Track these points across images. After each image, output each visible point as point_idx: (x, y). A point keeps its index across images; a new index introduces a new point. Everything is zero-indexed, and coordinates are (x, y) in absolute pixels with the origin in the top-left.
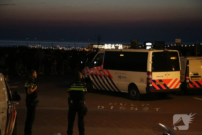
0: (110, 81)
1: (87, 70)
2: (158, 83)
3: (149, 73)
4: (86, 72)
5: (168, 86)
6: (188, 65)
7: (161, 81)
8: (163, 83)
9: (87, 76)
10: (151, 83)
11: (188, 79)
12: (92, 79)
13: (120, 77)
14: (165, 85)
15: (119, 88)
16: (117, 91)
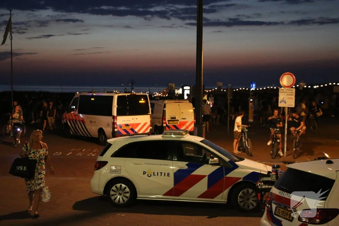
0: (83, 126)
1: (65, 114)
2: (125, 128)
3: (114, 118)
4: (65, 116)
5: (136, 130)
6: (165, 109)
7: (127, 125)
8: (130, 127)
9: (65, 122)
10: (117, 128)
11: (165, 123)
12: (69, 124)
13: (91, 122)
14: (132, 130)
15: (91, 134)
16: (90, 136)
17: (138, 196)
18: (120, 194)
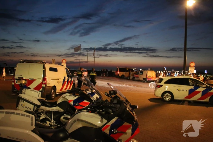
17: (174, 98)
18: (167, 97)
